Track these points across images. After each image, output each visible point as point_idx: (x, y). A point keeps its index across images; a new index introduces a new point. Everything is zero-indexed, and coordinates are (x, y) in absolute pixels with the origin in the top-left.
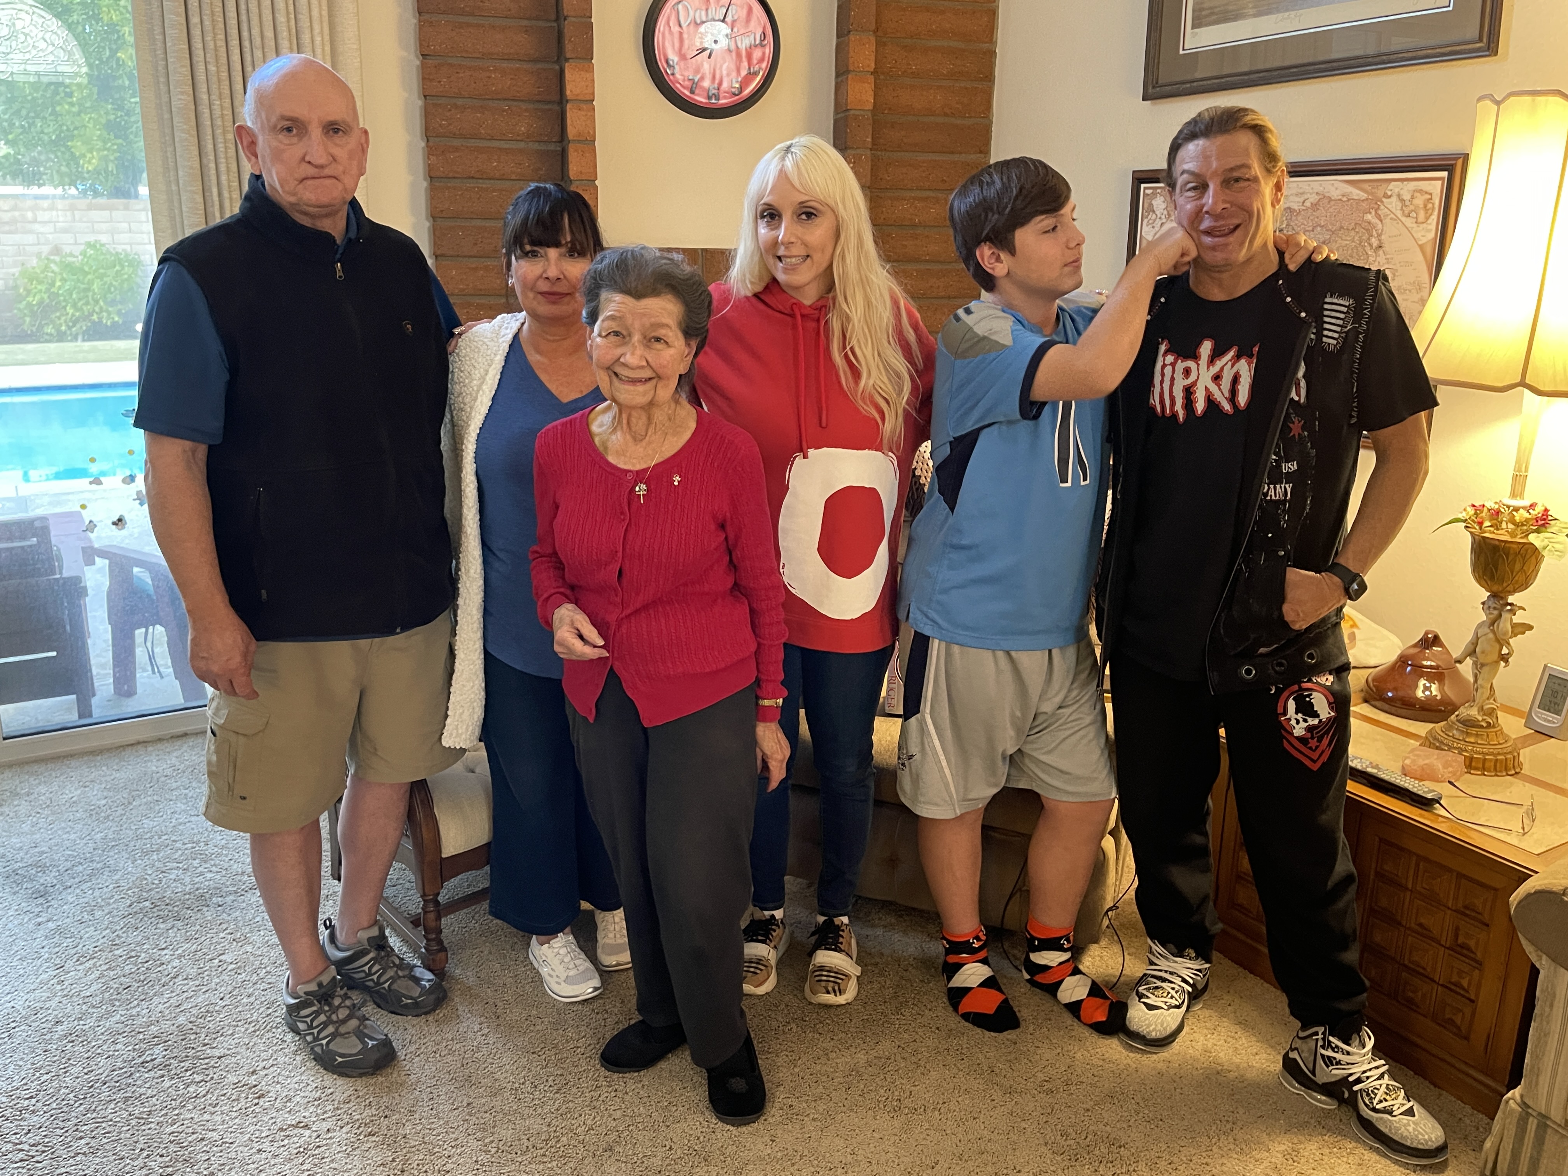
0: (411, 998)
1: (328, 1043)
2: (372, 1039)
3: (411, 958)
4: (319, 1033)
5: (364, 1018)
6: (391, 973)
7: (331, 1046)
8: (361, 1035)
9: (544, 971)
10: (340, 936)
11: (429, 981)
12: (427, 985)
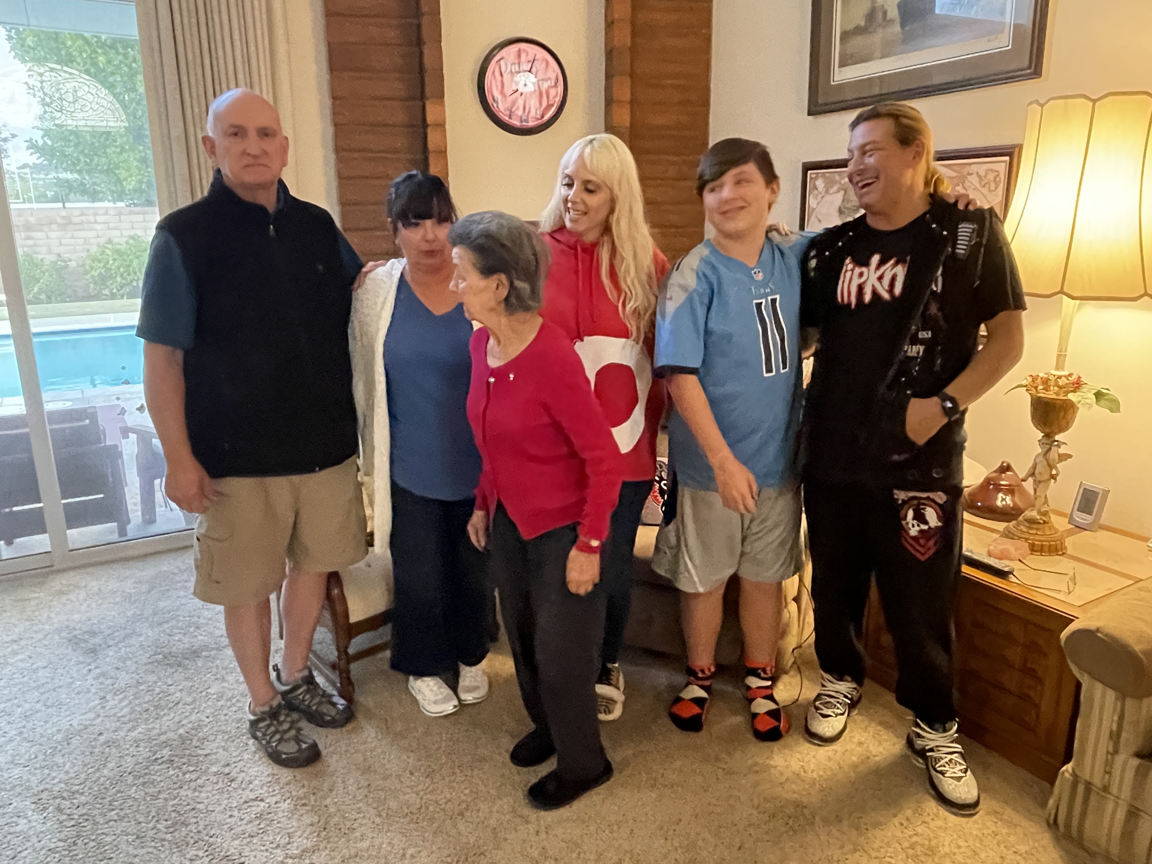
0: (330, 716)
1: (276, 746)
2: (305, 743)
3: (330, 690)
4: (271, 738)
5: (299, 730)
6: (317, 700)
7: (279, 748)
8: (298, 740)
9: (419, 697)
10: (283, 676)
11: (342, 705)
12: (341, 707)
